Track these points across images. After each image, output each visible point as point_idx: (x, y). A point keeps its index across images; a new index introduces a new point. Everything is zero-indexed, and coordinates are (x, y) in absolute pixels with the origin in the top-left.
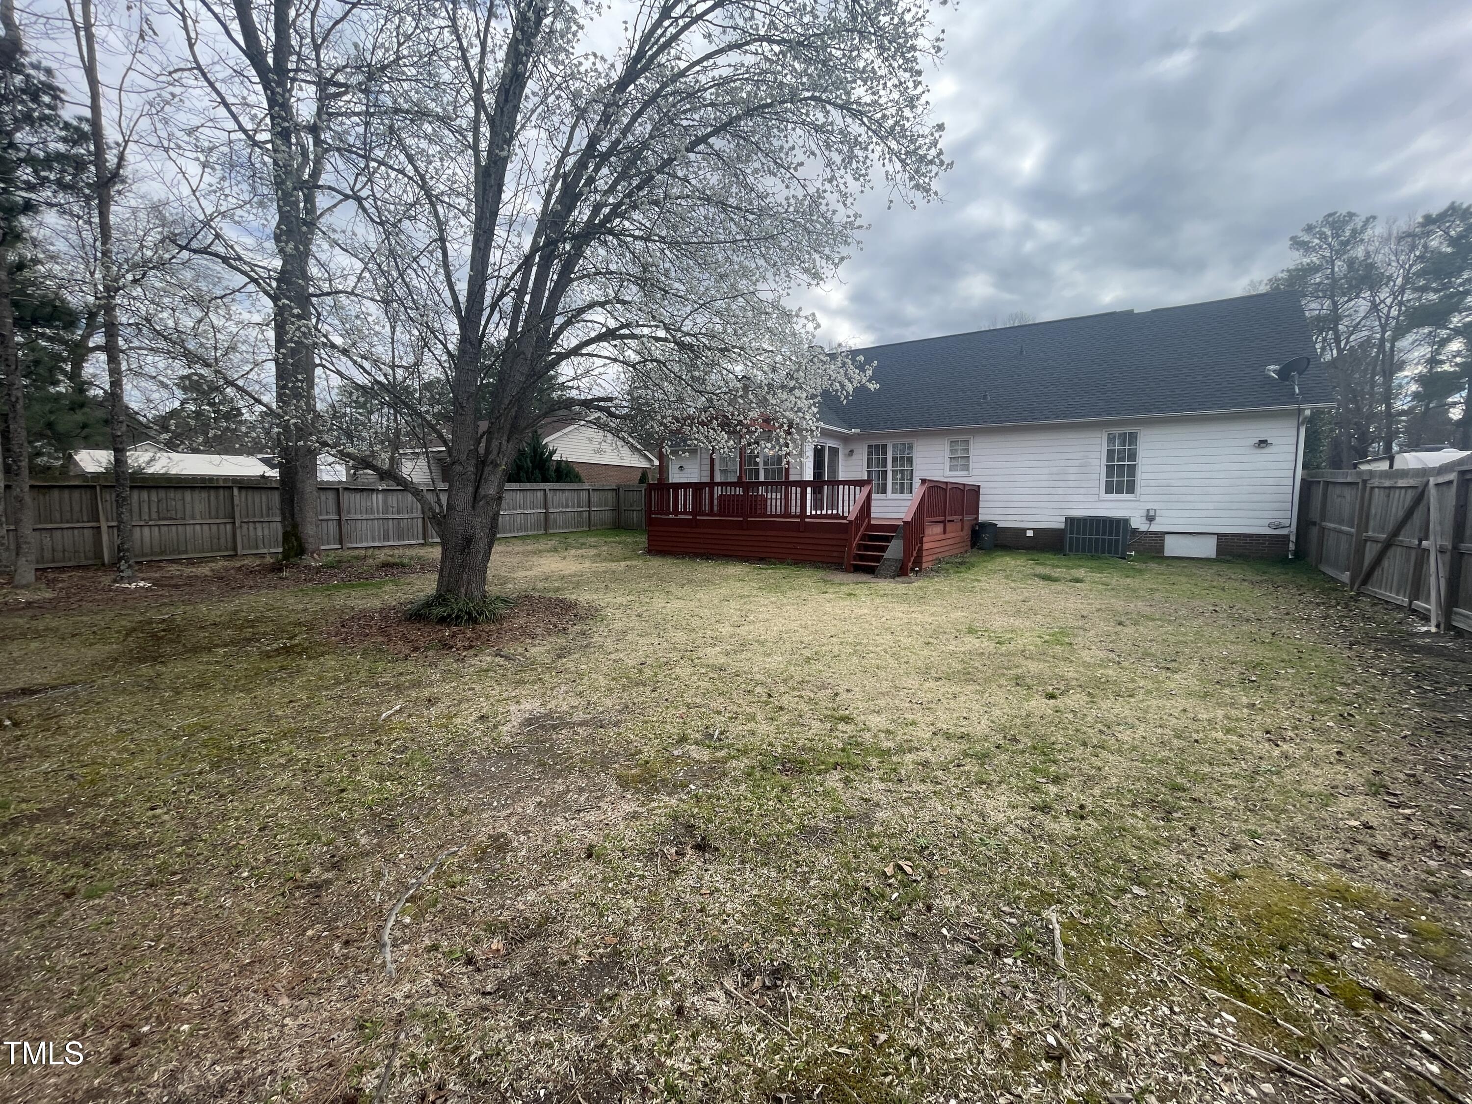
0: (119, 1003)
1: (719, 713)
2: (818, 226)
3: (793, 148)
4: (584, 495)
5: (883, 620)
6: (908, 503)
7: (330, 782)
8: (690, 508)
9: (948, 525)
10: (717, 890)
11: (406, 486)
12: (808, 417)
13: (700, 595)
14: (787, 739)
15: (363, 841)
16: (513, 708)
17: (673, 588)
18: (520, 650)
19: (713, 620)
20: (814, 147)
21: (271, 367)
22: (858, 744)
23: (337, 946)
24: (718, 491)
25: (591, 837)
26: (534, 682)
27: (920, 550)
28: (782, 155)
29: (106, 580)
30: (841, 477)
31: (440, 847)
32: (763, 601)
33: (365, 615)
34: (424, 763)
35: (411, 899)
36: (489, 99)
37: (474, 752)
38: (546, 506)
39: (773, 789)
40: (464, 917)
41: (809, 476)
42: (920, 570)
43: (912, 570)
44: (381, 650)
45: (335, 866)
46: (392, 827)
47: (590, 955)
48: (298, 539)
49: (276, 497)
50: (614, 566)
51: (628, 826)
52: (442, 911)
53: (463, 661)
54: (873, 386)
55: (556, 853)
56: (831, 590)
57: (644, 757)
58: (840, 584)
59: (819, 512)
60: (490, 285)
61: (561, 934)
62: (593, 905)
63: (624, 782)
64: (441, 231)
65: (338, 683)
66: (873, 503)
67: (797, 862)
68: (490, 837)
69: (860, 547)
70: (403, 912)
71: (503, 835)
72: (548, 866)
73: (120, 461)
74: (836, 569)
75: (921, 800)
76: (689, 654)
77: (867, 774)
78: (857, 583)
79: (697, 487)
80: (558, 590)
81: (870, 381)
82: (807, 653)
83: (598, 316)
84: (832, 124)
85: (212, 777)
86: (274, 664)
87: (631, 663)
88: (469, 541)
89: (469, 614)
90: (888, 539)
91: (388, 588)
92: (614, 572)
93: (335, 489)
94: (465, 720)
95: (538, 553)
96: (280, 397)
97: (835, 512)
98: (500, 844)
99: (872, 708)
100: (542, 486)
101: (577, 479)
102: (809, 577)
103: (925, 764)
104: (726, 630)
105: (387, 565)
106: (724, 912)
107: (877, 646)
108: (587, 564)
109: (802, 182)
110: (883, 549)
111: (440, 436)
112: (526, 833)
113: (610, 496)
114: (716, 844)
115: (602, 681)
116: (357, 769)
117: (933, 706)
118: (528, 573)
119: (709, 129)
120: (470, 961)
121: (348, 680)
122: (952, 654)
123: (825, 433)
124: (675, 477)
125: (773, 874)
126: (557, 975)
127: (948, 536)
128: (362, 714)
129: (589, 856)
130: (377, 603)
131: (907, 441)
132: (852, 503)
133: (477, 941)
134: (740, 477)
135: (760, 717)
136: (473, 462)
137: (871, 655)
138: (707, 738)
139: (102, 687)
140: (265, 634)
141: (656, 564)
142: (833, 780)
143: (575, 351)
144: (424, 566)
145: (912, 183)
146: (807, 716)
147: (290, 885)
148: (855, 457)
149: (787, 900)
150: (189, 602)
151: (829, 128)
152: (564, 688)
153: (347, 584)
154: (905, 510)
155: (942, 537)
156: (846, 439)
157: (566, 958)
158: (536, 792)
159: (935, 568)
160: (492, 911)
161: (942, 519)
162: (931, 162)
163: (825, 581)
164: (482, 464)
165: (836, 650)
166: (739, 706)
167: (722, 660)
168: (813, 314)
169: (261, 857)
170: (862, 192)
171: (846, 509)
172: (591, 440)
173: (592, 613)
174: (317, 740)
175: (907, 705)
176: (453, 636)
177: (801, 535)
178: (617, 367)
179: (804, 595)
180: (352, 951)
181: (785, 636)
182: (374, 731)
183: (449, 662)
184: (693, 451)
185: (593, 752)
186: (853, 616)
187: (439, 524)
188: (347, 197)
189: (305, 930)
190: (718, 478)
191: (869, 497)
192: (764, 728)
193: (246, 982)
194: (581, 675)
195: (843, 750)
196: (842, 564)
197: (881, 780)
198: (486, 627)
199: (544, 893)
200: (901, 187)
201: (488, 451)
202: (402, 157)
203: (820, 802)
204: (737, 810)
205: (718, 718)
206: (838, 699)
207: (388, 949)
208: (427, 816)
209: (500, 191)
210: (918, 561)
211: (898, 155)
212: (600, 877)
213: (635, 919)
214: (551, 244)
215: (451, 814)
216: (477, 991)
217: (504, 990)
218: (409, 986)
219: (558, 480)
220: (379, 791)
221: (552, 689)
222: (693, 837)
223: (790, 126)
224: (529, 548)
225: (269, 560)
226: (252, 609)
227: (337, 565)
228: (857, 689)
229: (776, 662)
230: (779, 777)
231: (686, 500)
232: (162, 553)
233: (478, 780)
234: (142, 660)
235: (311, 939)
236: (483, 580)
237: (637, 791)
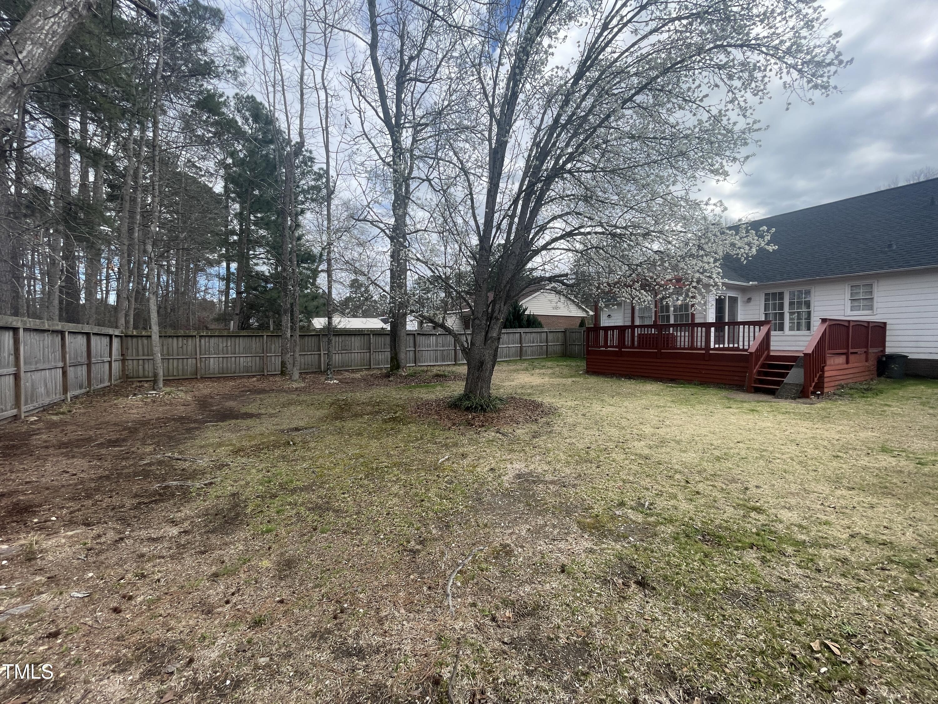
0: (335, 589)
1: (648, 489)
2: (719, 137)
3: (699, 86)
4: (544, 335)
5: (786, 433)
6: (809, 338)
7: (416, 495)
8: (615, 343)
9: (852, 357)
10: (657, 620)
11: (449, 331)
12: (714, 276)
13: (626, 404)
14: (705, 517)
15: (434, 532)
16: (509, 466)
17: (606, 398)
18: (510, 431)
19: (637, 422)
20: (718, 81)
21: (388, 273)
22: (771, 532)
23: (425, 588)
24: (637, 331)
25: (563, 559)
26: (520, 452)
27: (822, 377)
28: (690, 94)
29: (323, 378)
30: (740, 319)
31: (474, 544)
32: (676, 411)
33: (427, 403)
34: (462, 492)
35: (460, 572)
36: (497, 110)
37: (488, 490)
38: (521, 343)
39: (697, 553)
40: (489, 591)
41: (711, 318)
42: (822, 393)
43: (814, 393)
44: (437, 424)
45: (421, 543)
46: (448, 527)
47: (568, 638)
48: (397, 360)
49: (388, 339)
50: (564, 381)
51: (587, 557)
52: (477, 584)
53: (479, 434)
54: (770, 248)
55: (541, 564)
56: (735, 406)
57: (595, 511)
58: (742, 402)
59: (721, 346)
60: (496, 215)
61: (548, 618)
62: (568, 605)
63: (583, 527)
64: (471, 189)
65: (417, 440)
66: (772, 338)
67: (724, 616)
68: (501, 545)
69: (759, 373)
70: (456, 578)
71: (509, 545)
72: (536, 571)
73: (330, 323)
74: (737, 390)
75: (843, 592)
76: (621, 445)
77: (783, 558)
78: (758, 402)
79: (622, 329)
80: (530, 394)
81: (768, 244)
82: (717, 453)
83: (558, 224)
84: (733, 60)
85: (366, 482)
86: (389, 426)
87: (581, 446)
88: (482, 363)
89: (482, 406)
90: (789, 368)
91: (439, 388)
92: (564, 385)
93: (412, 334)
94: (482, 469)
95: (517, 371)
96: (392, 288)
97: (736, 345)
98: (507, 551)
99: (783, 504)
100: (519, 330)
101: (540, 325)
102: (714, 395)
103: (845, 561)
104: (648, 430)
105: (437, 376)
106: (664, 638)
107: (783, 454)
108: (547, 379)
109: (707, 109)
110: (784, 375)
111: (468, 304)
112: (522, 547)
113: (560, 336)
114: (654, 584)
115: (562, 457)
116: (429, 490)
117: (847, 511)
118: (512, 383)
119: (633, 91)
120: (494, 619)
121: (422, 438)
122: (865, 468)
123: (729, 287)
124: (605, 322)
125: (703, 620)
126: (547, 645)
127: (850, 365)
128: (430, 459)
129: (563, 571)
130: (433, 397)
131: (803, 288)
132: (752, 339)
133: (497, 608)
134: (655, 321)
135: (680, 497)
136: (485, 318)
137: (778, 461)
138: (639, 507)
139: (323, 430)
140: (384, 410)
141: (593, 381)
142: (751, 557)
143: (544, 247)
144: (456, 377)
145: (810, 85)
146: (721, 502)
147: (401, 548)
148: (752, 303)
149: (716, 644)
150: (352, 391)
151: (731, 64)
152: (538, 458)
153: (418, 386)
154: (806, 344)
155: (846, 366)
156: (743, 290)
157: (552, 636)
158: (526, 522)
159: (838, 392)
160: (505, 592)
161: (845, 351)
162: (829, 64)
163: (728, 399)
164: (490, 318)
165: (743, 453)
166: (663, 486)
167: (647, 451)
168: (721, 201)
169: (388, 529)
170: (761, 103)
171: (746, 343)
172: (551, 301)
173: (552, 411)
174: (410, 470)
175: (819, 507)
176: (473, 418)
177: (707, 363)
178: (570, 254)
179: (711, 408)
180: (432, 593)
181: (697, 438)
182: (436, 469)
183: (471, 434)
184: (619, 305)
185: (560, 502)
186: (757, 427)
187: (467, 353)
188: (424, 180)
189: (410, 575)
190: (637, 322)
191: (768, 335)
192: (684, 506)
193: (385, 595)
194: (549, 451)
195: (758, 534)
196: (743, 386)
197: (799, 566)
198: (490, 414)
199: (535, 588)
200: (799, 91)
201: (493, 311)
202: (451, 153)
203: (740, 572)
204: (668, 563)
205: (647, 493)
206: (748, 492)
207: (450, 598)
208: (465, 524)
209: (503, 160)
210: (820, 386)
211: (794, 67)
212: (571, 587)
213: (596, 623)
214: (531, 185)
215: (478, 526)
216: (499, 640)
217: (515, 643)
218: (462, 624)
219: (528, 327)
220: (440, 504)
221: (531, 457)
222: (635, 575)
223: (697, 72)
224: (511, 368)
225: (384, 371)
226: (378, 397)
227: (413, 375)
228: (766, 487)
229: (691, 457)
230: (700, 544)
231: (614, 338)
232: (342, 366)
233: (491, 508)
234: (336, 419)
235: (413, 580)
236: (489, 388)
237: (592, 534)
